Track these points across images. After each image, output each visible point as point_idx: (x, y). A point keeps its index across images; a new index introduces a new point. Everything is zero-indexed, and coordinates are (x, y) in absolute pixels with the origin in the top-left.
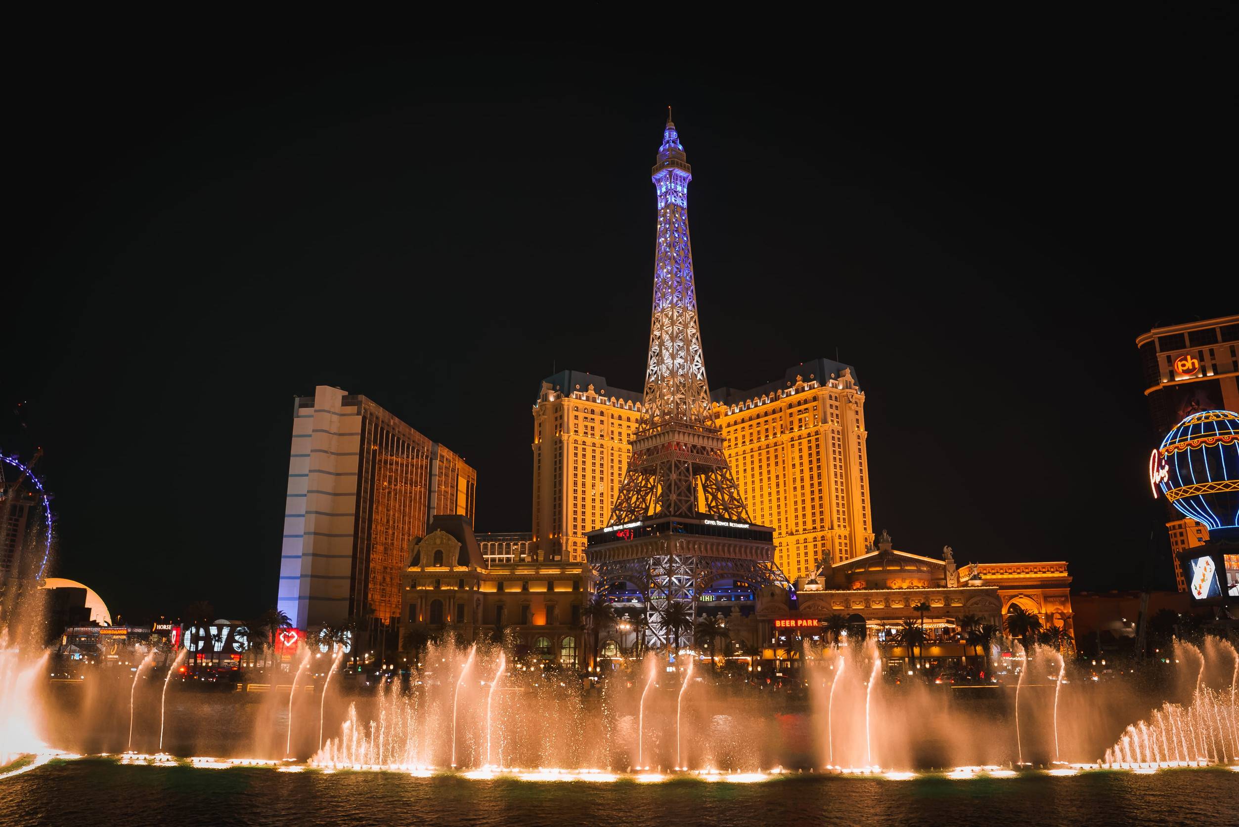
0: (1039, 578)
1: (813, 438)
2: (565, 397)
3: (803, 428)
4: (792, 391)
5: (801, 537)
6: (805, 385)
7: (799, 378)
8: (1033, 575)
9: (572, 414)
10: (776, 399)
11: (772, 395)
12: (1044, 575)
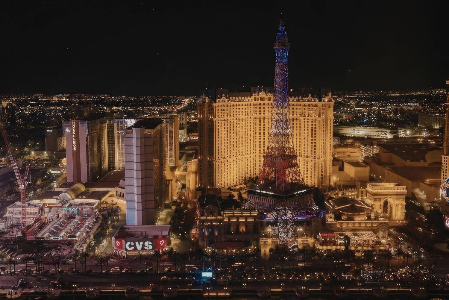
0: (396, 192)
1: (314, 121)
2: (214, 102)
3: (310, 116)
4: (306, 99)
5: (306, 159)
6: (313, 99)
7: (310, 95)
8: (394, 191)
9: (217, 108)
10: (298, 100)
11: (297, 98)
12: (398, 191)
